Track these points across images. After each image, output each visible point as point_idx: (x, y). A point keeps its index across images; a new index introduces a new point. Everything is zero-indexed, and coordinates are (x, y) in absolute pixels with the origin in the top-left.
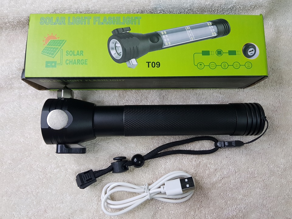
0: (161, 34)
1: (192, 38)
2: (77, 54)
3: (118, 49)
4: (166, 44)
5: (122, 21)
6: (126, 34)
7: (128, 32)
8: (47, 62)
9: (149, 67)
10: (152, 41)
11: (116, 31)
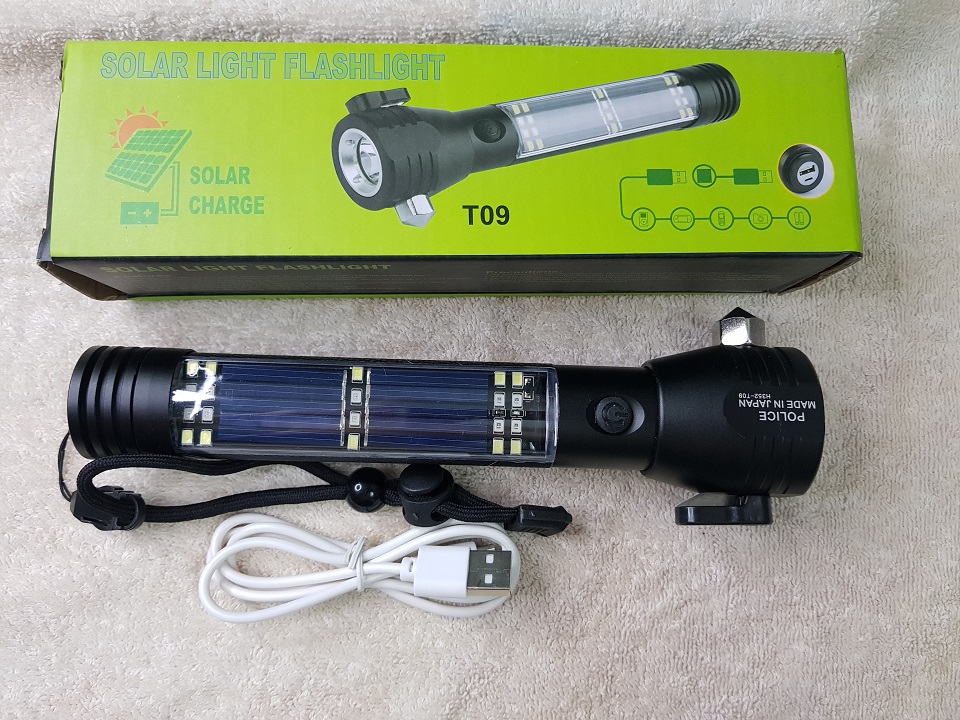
1: (614, 126)
2: (229, 179)
3: (367, 162)
4: (530, 145)
5: (379, 67)
6: (394, 111)
7: (400, 104)
8: (127, 207)
9: (471, 222)
10: (482, 135)
11: (360, 100)
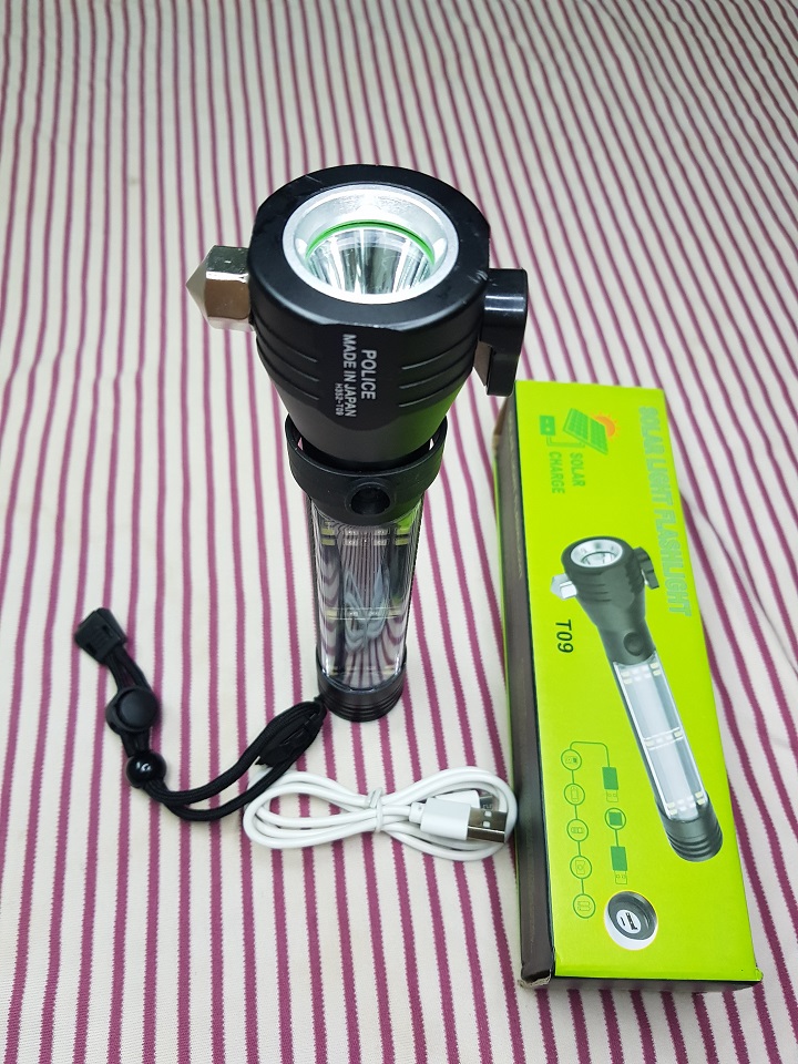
0: (651, 662)
2: (576, 474)
3: (599, 558)
4: (625, 673)
6: (640, 579)
7: (646, 582)
8: (552, 419)
9: (558, 624)
10: (629, 639)
11: (645, 557)
